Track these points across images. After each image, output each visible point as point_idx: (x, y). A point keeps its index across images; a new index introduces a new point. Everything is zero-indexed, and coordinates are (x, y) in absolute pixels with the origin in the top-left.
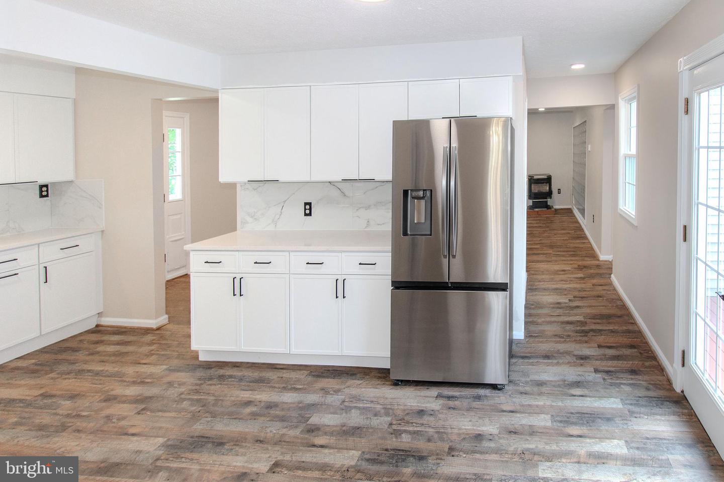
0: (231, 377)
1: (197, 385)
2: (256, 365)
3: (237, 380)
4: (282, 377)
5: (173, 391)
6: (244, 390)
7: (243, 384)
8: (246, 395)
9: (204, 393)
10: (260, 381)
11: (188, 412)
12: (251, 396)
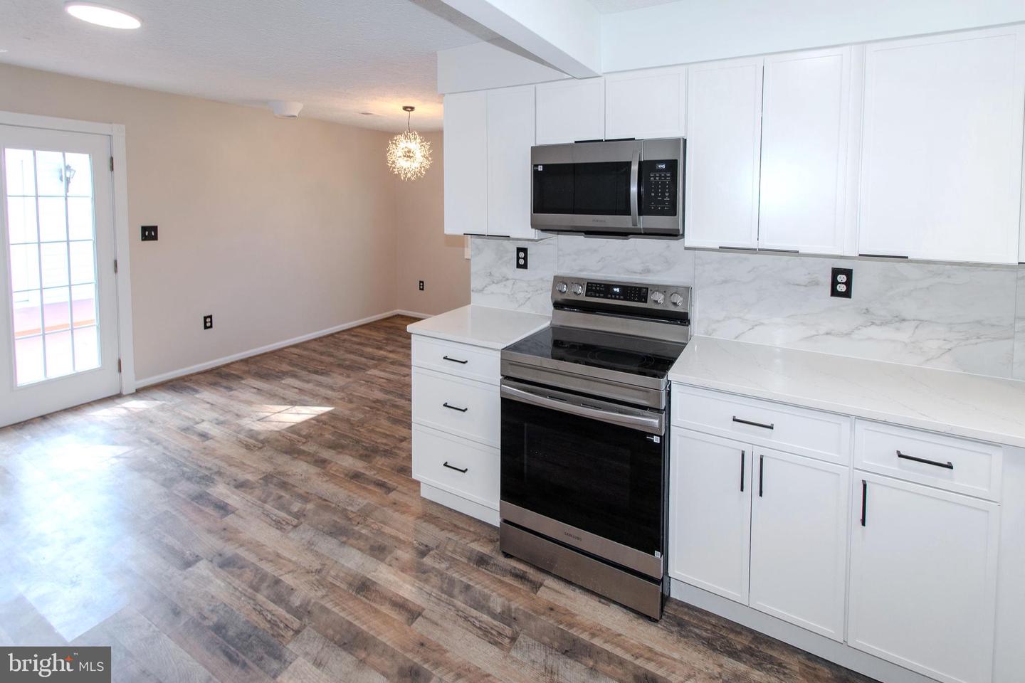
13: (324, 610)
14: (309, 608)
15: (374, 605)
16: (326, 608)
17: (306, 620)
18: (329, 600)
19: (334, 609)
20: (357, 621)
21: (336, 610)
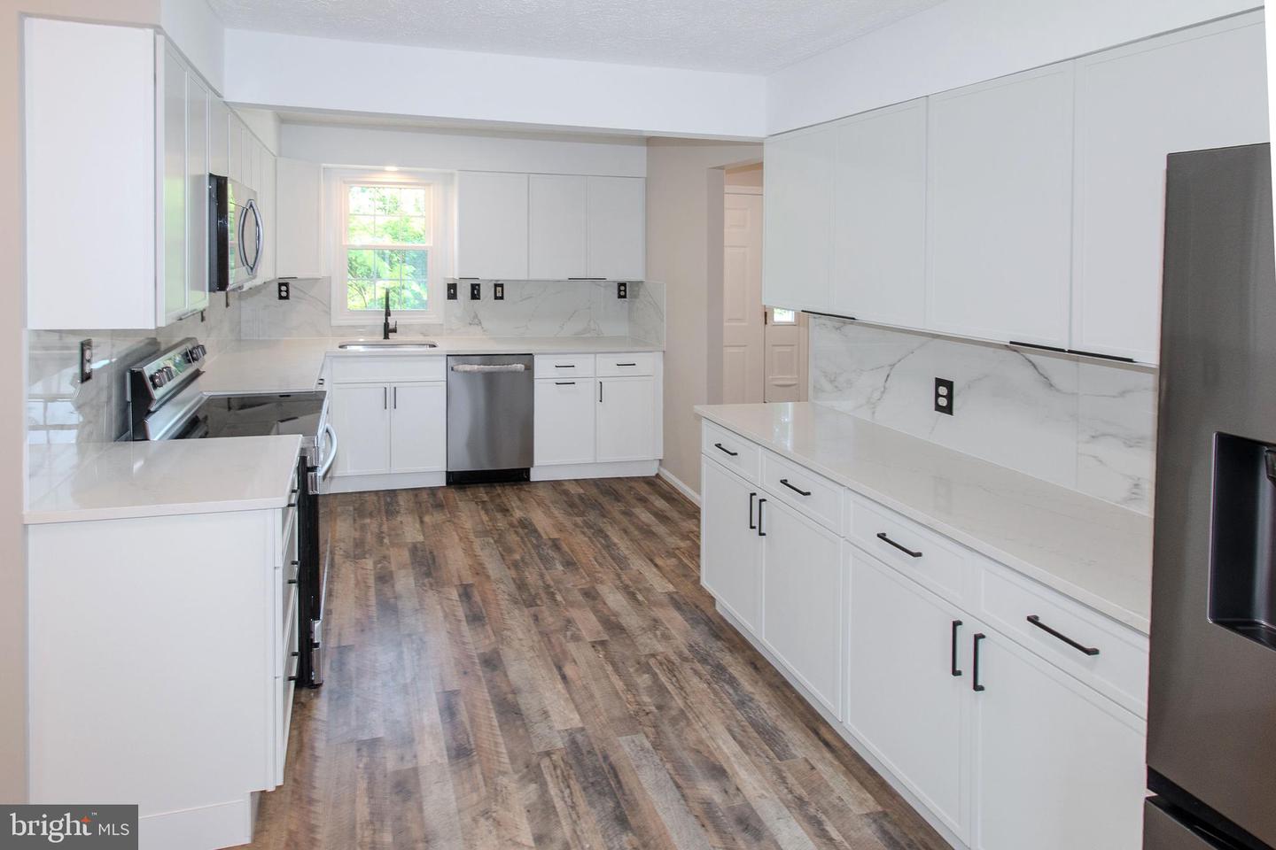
0: (732, 681)
1: (680, 655)
2: (788, 694)
3: (736, 698)
4: (813, 768)
5: (649, 641)
6: (730, 731)
7: (740, 717)
8: (726, 748)
9: (678, 681)
10: (770, 736)
11: (636, 701)
12: (733, 759)
13: (513, 759)
14: (525, 770)
15: (468, 727)
16: (510, 759)
17: (534, 759)
18: (502, 765)
19: (504, 751)
20: (493, 724)
21: (503, 749)
